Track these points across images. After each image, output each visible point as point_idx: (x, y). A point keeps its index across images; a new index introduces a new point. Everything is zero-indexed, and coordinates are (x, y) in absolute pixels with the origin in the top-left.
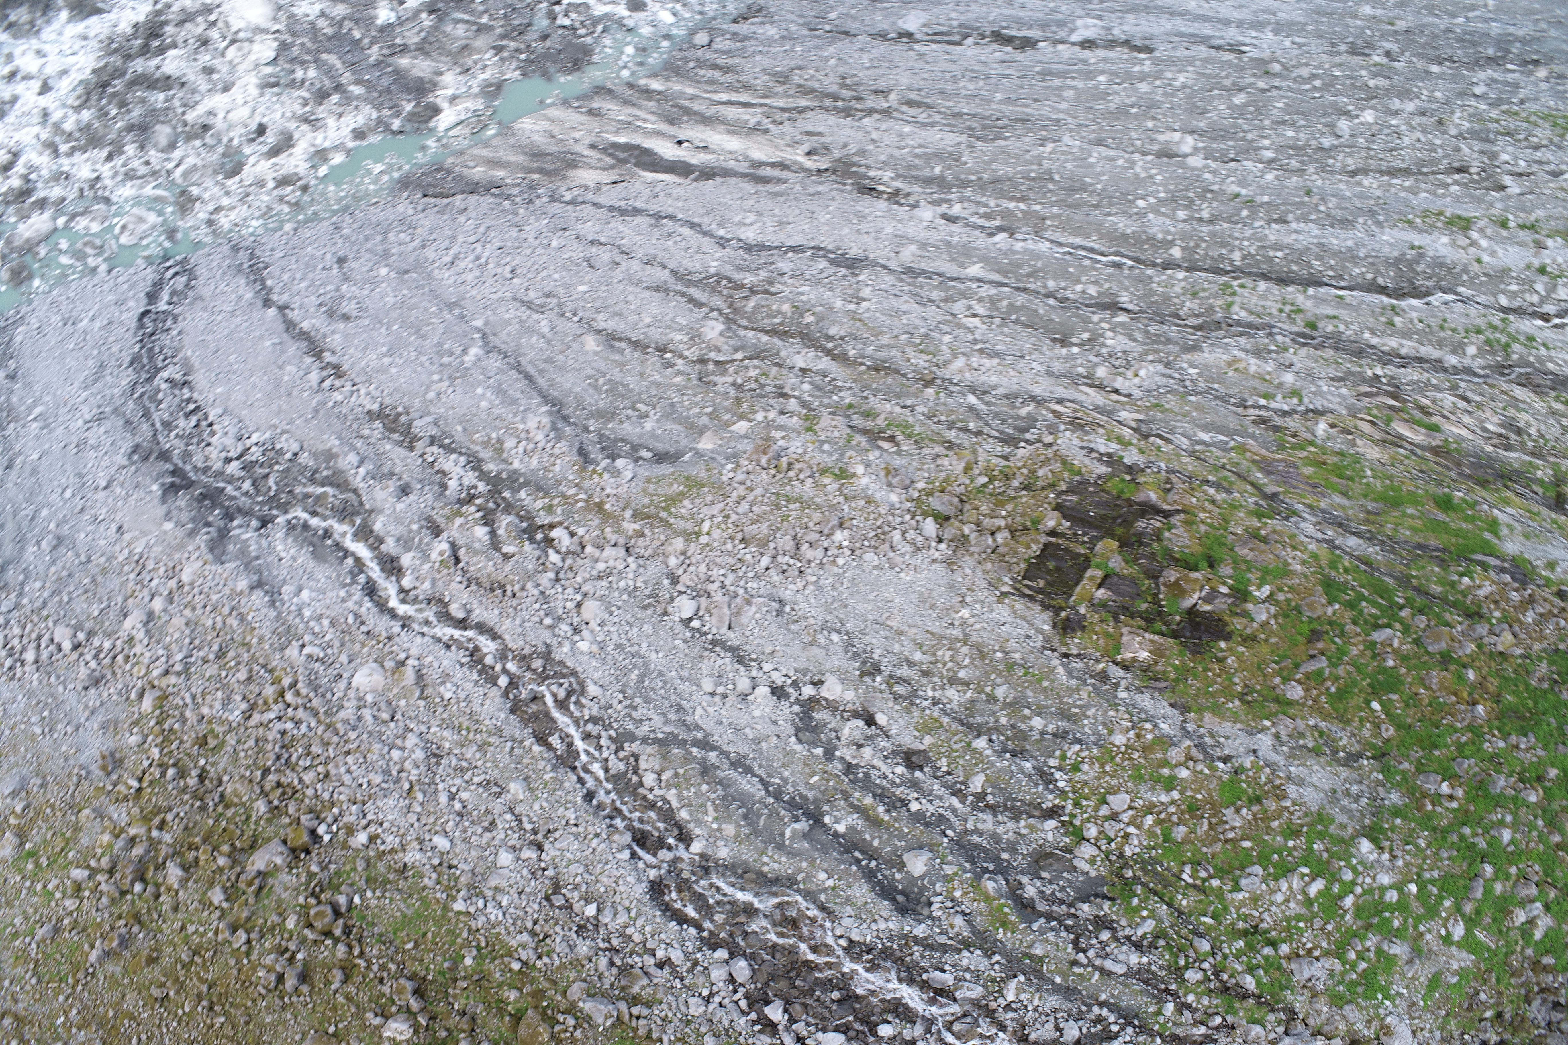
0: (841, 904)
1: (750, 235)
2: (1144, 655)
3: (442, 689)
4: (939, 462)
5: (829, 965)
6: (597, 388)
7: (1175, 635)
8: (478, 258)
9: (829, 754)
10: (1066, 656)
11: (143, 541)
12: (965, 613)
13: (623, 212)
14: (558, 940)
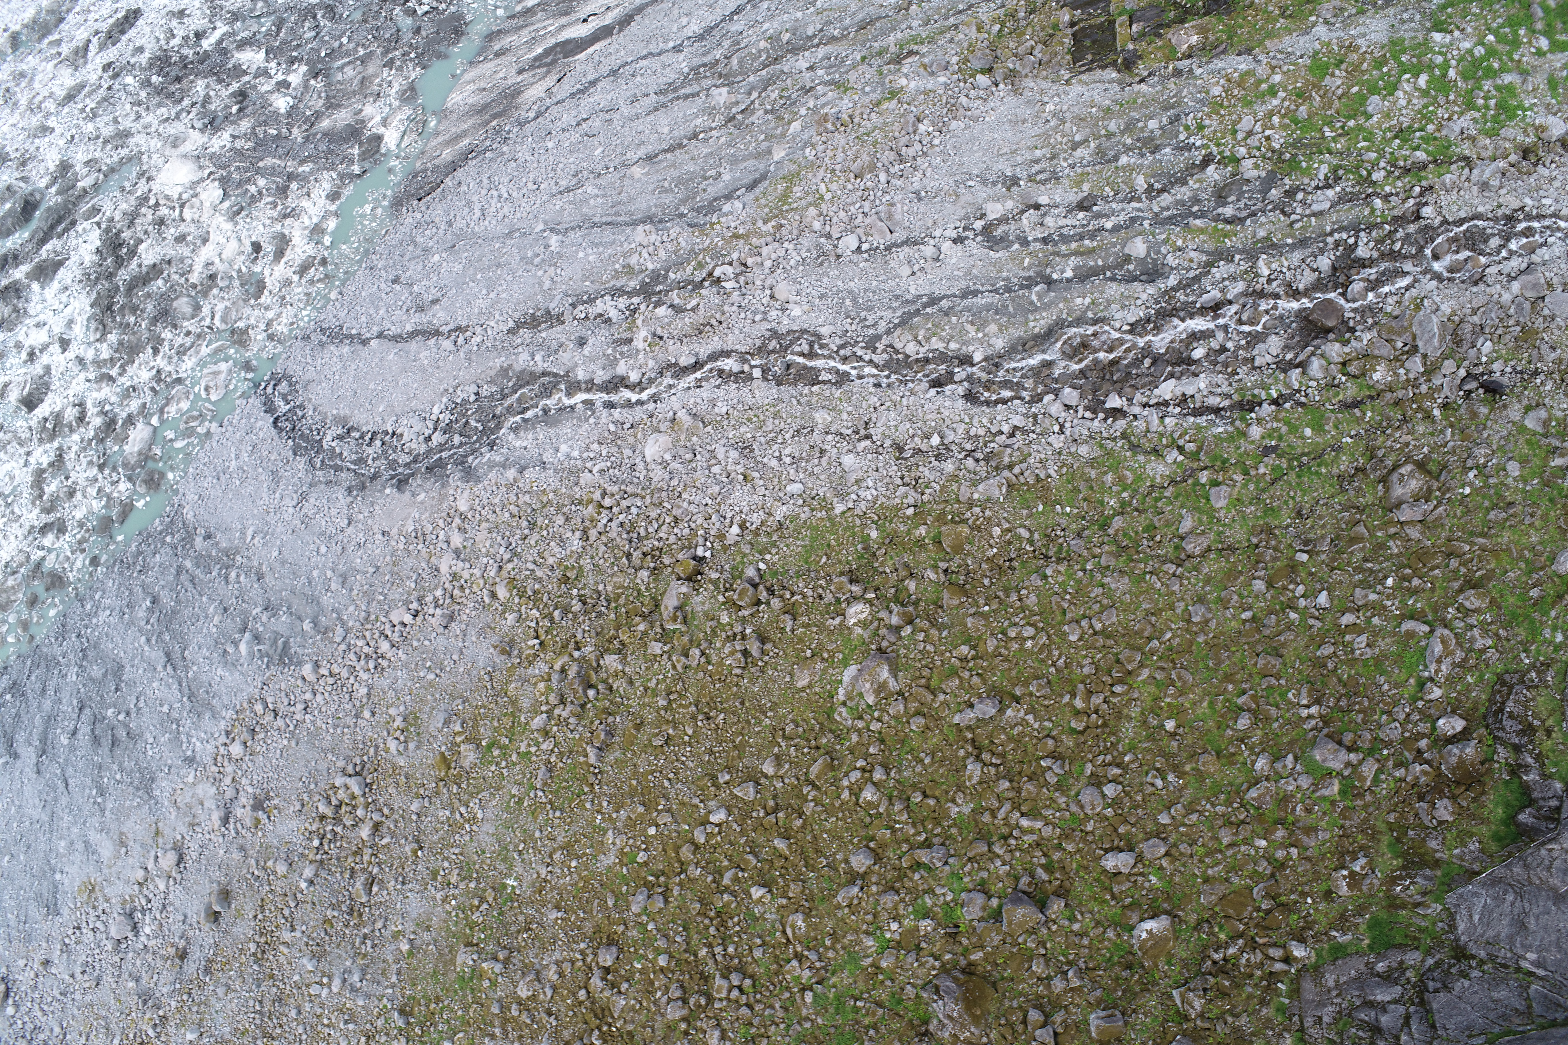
0: (1106, 308)
1: (695, 28)
2: (1194, 39)
3: (716, 410)
4: (956, 39)
5: (1128, 350)
6: (666, 191)
7: (1205, 15)
8: (500, 197)
9: (1025, 242)
10: (1142, 81)
11: (410, 522)
12: (1050, 107)
13: (582, 92)
14: (927, 473)
